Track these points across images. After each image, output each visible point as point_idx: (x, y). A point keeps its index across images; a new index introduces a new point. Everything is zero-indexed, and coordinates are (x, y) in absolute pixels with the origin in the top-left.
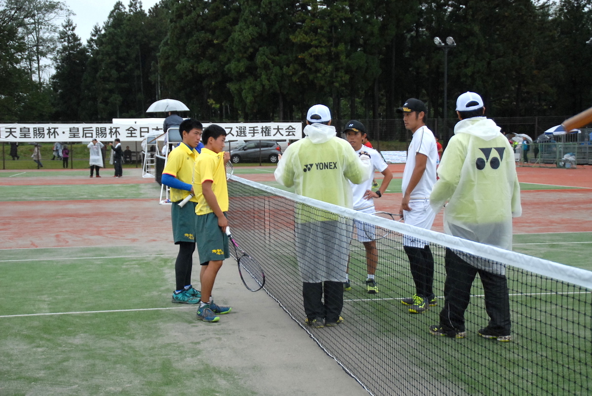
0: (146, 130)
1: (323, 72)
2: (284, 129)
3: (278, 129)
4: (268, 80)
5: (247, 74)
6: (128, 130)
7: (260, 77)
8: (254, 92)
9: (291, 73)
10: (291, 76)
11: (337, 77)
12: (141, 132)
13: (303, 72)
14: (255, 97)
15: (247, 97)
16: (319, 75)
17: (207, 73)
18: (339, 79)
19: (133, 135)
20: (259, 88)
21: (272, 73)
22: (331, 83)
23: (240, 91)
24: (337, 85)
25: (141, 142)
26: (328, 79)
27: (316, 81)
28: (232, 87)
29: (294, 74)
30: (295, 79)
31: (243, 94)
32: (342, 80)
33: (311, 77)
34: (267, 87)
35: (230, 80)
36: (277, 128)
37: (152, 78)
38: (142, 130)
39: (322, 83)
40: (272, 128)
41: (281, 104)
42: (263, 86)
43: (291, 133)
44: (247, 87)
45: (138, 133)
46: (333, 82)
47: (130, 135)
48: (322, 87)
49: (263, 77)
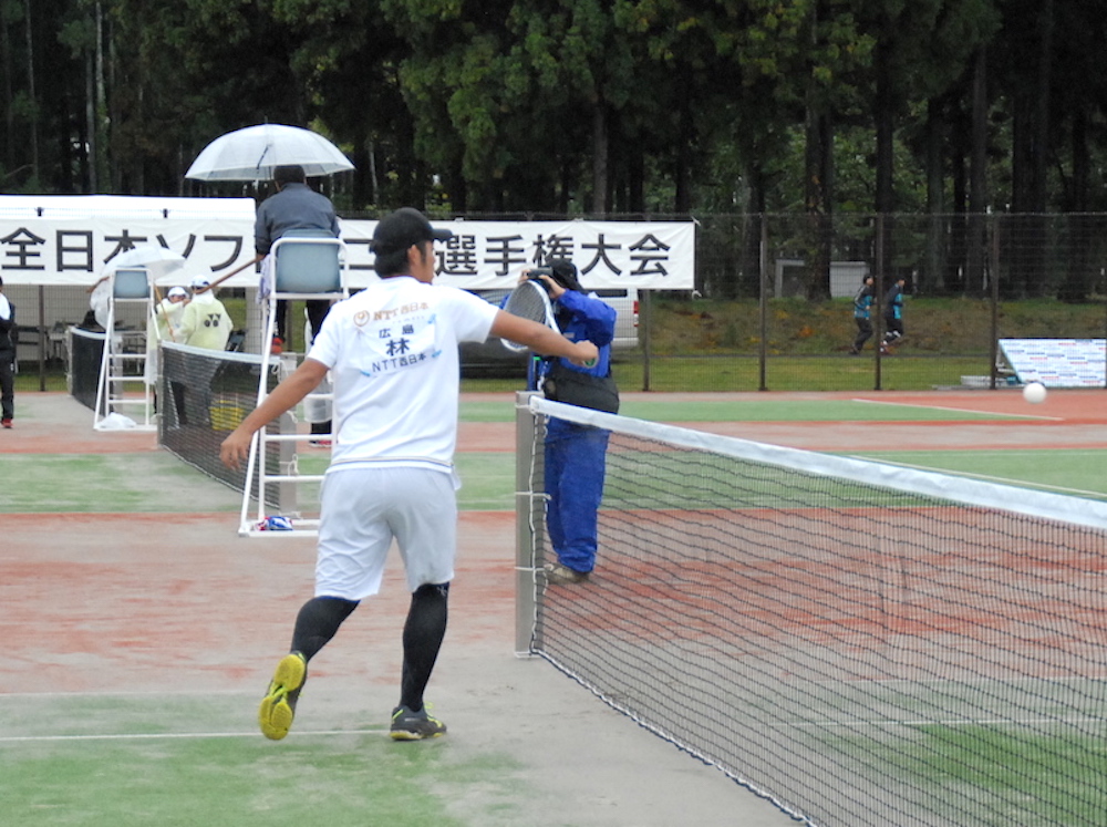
0: (82, 242)
1: (771, 20)
2: (625, 246)
3: (601, 247)
4: (554, 51)
5: (470, 26)
6: (10, 240)
7: (519, 39)
8: (497, 100)
9: (644, 25)
10: (645, 36)
11: (823, 42)
12: (61, 249)
13: (691, 22)
14: (499, 119)
15: (467, 120)
16: (755, 34)
17: (311, 19)
18: (834, 52)
19: (30, 261)
20: (515, 83)
21: (569, 23)
22: (799, 68)
23: (439, 98)
24: (823, 73)
25: (91, 289)
26: (790, 51)
27: (742, 61)
28: (412, 79)
29: (657, 29)
30: (658, 49)
31: (454, 108)
32: (844, 56)
33: (723, 42)
34: (549, 81)
35: (400, 49)
36: (596, 241)
37: (72, 34)
38: (68, 241)
39: (769, 66)
40: (577, 243)
41: (602, 147)
42: (535, 74)
43: (651, 265)
44: (468, 78)
45: (48, 253)
46: (811, 64)
47: (16, 261)
48: (766, 83)
49: (535, 38)
